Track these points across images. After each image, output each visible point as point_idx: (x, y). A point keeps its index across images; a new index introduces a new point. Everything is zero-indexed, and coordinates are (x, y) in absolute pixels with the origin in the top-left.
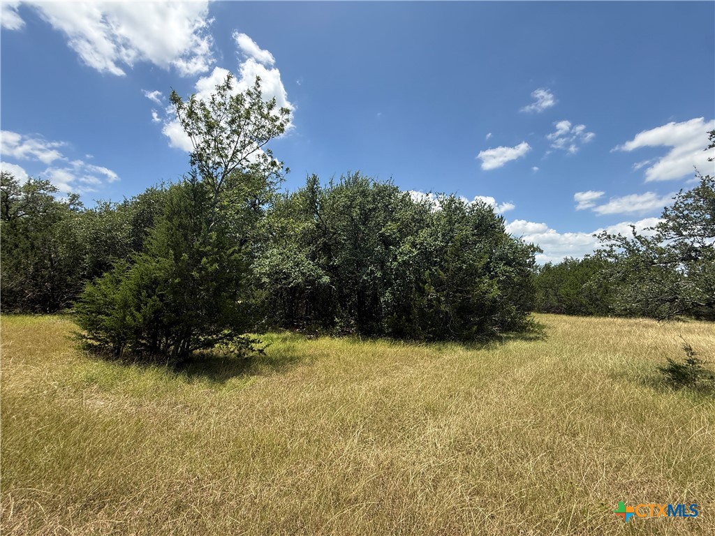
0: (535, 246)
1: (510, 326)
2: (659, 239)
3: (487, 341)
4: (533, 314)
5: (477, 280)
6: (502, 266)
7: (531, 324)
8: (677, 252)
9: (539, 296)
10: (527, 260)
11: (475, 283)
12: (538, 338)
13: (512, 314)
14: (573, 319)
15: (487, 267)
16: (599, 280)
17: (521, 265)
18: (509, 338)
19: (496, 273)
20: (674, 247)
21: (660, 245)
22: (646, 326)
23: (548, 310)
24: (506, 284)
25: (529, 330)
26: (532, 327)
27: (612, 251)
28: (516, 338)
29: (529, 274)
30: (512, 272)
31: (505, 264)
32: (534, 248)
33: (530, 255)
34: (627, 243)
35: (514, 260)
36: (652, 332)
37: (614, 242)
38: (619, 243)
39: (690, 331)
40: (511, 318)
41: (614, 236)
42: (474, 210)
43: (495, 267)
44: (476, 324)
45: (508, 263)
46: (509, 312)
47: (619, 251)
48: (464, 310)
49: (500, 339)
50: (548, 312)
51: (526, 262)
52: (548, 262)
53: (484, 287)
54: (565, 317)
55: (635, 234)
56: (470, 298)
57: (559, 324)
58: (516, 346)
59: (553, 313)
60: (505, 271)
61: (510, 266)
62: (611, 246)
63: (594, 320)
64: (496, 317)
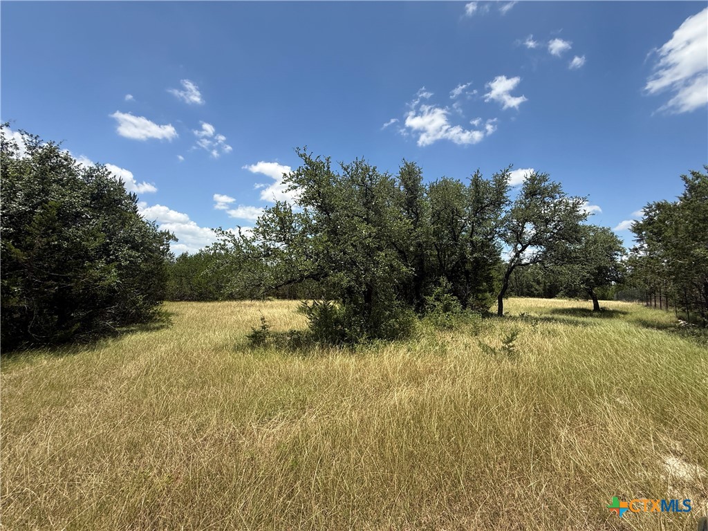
0: (171, 234)
1: (133, 318)
2: (254, 240)
3: (96, 339)
4: (165, 303)
5: (87, 264)
6: (126, 250)
7: (158, 313)
8: (263, 250)
9: (172, 284)
10: (161, 247)
11: (83, 268)
12: (162, 327)
13: (138, 305)
14: (201, 304)
15: (104, 250)
16: (214, 268)
17: (151, 251)
18: (128, 332)
19: (117, 257)
20: (261, 246)
21: (253, 244)
22: (250, 306)
23: (182, 298)
24: (129, 271)
25: (156, 319)
26: (160, 316)
27: (225, 245)
28: (136, 331)
29: (162, 262)
30: (139, 257)
31: (129, 249)
32: (169, 236)
33: (165, 243)
34: (235, 240)
35: (142, 244)
36: (252, 310)
37: (226, 238)
38: (229, 239)
39: (272, 307)
40: (137, 309)
41: (227, 233)
42: (92, 176)
43: (115, 249)
44: (79, 321)
45: (135, 247)
46: (134, 303)
47: (230, 245)
48: (63, 304)
49: (115, 335)
50: (181, 300)
51: (159, 249)
52: (185, 252)
53: (96, 273)
54: (195, 304)
55: (240, 233)
56: (72, 287)
57: (189, 310)
58: (135, 339)
59: (185, 300)
60: (130, 256)
61: (138, 251)
62: (224, 241)
63: (216, 304)
64: (112, 310)
